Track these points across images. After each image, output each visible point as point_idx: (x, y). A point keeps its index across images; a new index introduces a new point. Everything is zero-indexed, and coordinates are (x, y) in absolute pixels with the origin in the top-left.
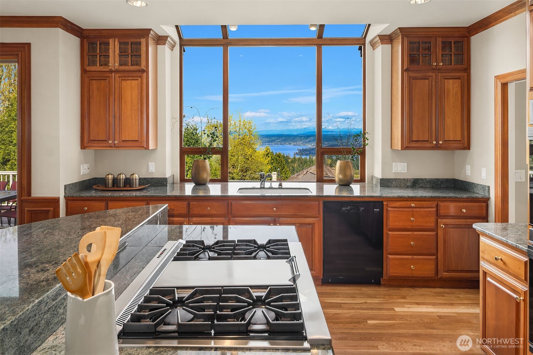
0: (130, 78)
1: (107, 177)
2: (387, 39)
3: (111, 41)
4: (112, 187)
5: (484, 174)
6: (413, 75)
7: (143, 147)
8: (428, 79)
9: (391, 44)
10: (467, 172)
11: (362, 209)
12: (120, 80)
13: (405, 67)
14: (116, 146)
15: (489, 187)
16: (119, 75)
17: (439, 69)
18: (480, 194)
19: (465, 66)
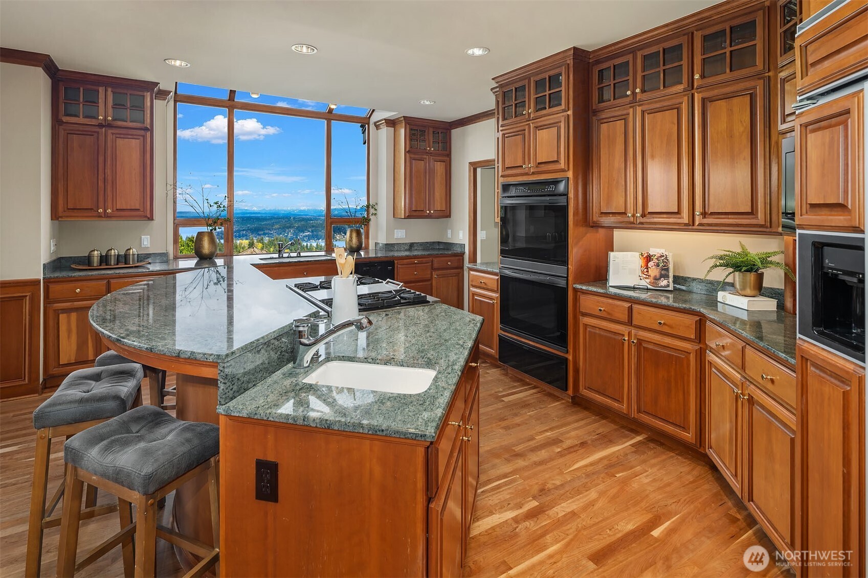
0: (130, 137)
1: (93, 253)
2: (391, 123)
3: (101, 90)
4: (99, 265)
5: (461, 235)
6: (413, 156)
7: (146, 217)
8: (423, 160)
9: (394, 127)
10: (448, 235)
11: (379, 267)
12: (114, 137)
13: (407, 150)
14: (107, 216)
15: (464, 244)
16: (113, 131)
17: (431, 153)
18: (459, 250)
19: (447, 152)
